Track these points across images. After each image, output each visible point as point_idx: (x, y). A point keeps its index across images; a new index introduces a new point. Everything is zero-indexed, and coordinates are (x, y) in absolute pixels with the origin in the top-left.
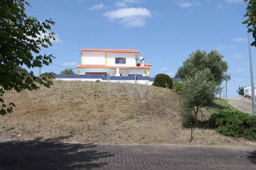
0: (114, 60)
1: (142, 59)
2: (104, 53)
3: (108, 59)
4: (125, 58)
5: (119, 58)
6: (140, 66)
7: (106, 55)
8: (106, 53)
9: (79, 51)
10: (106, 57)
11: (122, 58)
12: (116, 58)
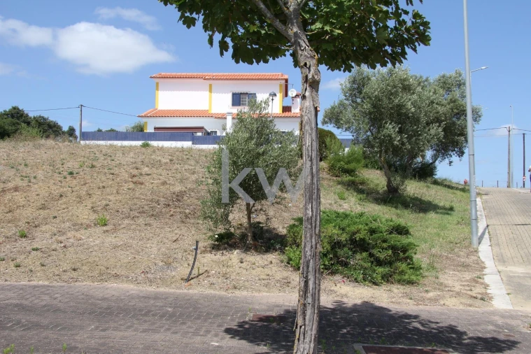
0: (228, 98)
1: (294, 96)
2: (205, 81)
3: (214, 95)
4: (255, 94)
5: (241, 93)
6: (291, 111)
7: (211, 86)
8: (211, 82)
9: (151, 77)
10: (211, 91)
11: (247, 93)
12: (234, 95)
